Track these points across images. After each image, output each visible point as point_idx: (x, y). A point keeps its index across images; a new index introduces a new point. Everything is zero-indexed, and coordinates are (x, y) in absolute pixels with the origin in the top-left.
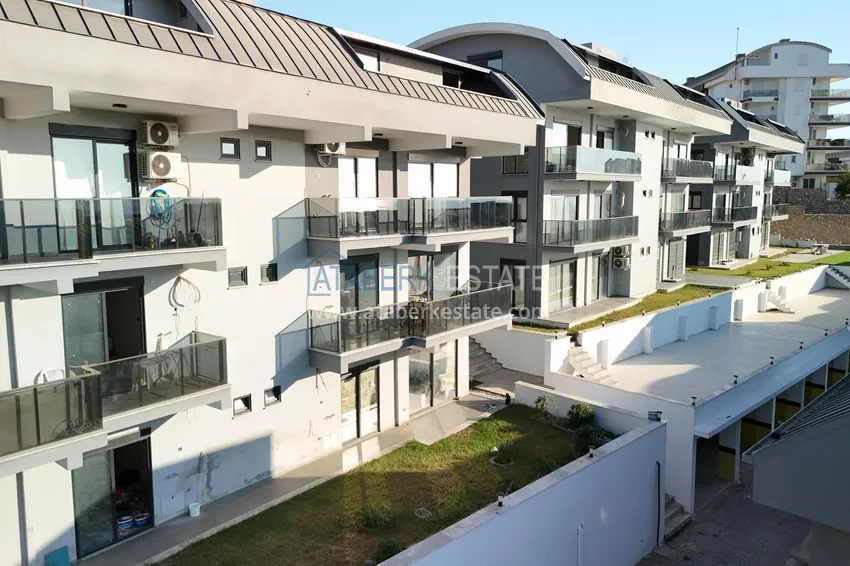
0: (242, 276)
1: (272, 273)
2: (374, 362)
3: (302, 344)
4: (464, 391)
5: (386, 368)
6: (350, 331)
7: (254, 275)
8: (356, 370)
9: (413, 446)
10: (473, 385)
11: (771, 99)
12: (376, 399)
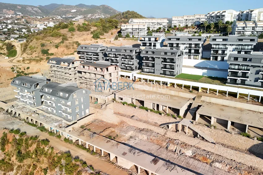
1: (232, 51)
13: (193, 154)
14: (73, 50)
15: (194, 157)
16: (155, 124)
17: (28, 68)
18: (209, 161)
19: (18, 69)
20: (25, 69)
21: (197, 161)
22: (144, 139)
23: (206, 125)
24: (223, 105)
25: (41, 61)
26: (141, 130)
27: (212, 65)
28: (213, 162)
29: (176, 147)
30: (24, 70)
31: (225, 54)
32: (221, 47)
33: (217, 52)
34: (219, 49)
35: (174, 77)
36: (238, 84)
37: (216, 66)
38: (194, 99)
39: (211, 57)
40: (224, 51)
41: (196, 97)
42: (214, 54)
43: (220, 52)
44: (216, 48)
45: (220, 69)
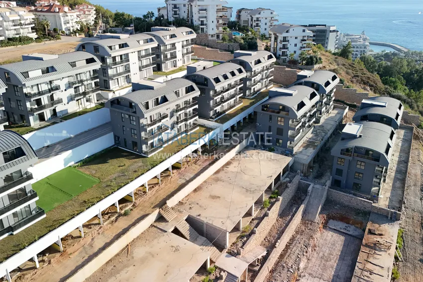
0: (62, 91)
1: (65, 90)
2: (80, 99)
3: (70, 98)
4: (96, 102)
5: (82, 100)
6: (76, 96)
7: (64, 91)
8: (77, 100)
9: (86, 109)
10: (97, 101)
11: (205, 11)
12: (81, 104)
27: (56, 135)
31: (60, 101)
32: (44, 87)
33: (38, 102)
34: (40, 93)
35: (44, 216)
36: (161, 147)
37: (63, 131)
38: (161, 219)
39: (31, 118)
40: (52, 97)
41: (159, 213)
42: (37, 110)
43: (45, 100)
44: (35, 95)
45: (76, 136)
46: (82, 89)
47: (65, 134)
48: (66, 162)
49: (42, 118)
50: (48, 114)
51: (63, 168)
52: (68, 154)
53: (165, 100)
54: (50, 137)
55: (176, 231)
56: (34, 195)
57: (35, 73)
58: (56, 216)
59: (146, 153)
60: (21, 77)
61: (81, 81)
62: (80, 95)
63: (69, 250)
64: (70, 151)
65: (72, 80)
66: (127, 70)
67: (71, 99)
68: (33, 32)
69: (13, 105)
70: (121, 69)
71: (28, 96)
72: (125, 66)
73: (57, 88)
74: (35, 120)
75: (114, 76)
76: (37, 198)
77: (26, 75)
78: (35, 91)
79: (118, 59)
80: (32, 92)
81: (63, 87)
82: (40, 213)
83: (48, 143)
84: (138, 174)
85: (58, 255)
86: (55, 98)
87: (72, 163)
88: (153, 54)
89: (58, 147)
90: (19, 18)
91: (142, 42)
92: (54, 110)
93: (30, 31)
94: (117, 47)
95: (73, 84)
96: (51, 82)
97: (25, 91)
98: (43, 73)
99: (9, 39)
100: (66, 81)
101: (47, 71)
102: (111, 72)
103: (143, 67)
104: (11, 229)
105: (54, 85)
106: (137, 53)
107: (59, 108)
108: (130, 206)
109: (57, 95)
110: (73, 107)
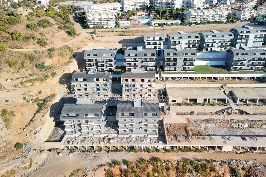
13: (249, 125)
14: (68, 57)
15: (250, 127)
16: (212, 114)
17: (40, 92)
18: (259, 126)
19: (32, 98)
20: (37, 95)
21: (254, 129)
22: (213, 126)
23: (245, 105)
24: (241, 87)
25: (46, 80)
26: (207, 121)
27: (208, 56)
28: (262, 126)
29: (237, 124)
30: (37, 97)
31: (214, 46)
32: (211, 41)
33: (208, 45)
34: (209, 43)
35: (194, 72)
36: (239, 70)
37: (211, 56)
38: (222, 87)
39: (204, 49)
40: (212, 44)
41: (222, 86)
42: (206, 47)
43: (210, 45)
44: (207, 43)
45: (214, 58)
46: (224, 44)
47: (211, 57)
48: (207, 64)
49: (207, 50)
50: (209, 49)
51: (205, 65)
52: (208, 62)
53: (246, 54)
54: (206, 56)
55: (224, 92)
56: (194, 66)
57: (210, 36)
58: (196, 73)
59: (232, 70)
60: (205, 37)
61: (225, 42)
62: (222, 46)
63: (196, 81)
64: (209, 61)
65: (221, 41)
66: (247, 42)
67: (218, 47)
68: (226, 19)
69: (201, 44)
70: (244, 40)
71: (205, 42)
72: (247, 40)
73: (215, 42)
74: (205, 50)
75: (240, 42)
76: (194, 67)
77: (207, 36)
78: (208, 41)
79: (244, 37)
80: (207, 42)
81: (217, 42)
82: (194, 71)
83: (205, 57)
84: (223, 73)
85: (193, 80)
86: (213, 45)
87: (208, 65)
88: (264, 37)
89: (207, 59)
90: (222, 13)
91: (259, 32)
92: (212, 49)
93: (225, 18)
94: (245, 32)
95: (221, 42)
96: (214, 40)
97: (205, 41)
98: (212, 37)
99: (215, 21)
100: (219, 40)
101: (213, 36)
102: (238, 41)
103: (256, 42)
104: (187, 71)
105: (214, 41)
106: (255, 36)
107: (213, 49)
108: (216, 81)
109: (214, 44)
110: (218, 50)
